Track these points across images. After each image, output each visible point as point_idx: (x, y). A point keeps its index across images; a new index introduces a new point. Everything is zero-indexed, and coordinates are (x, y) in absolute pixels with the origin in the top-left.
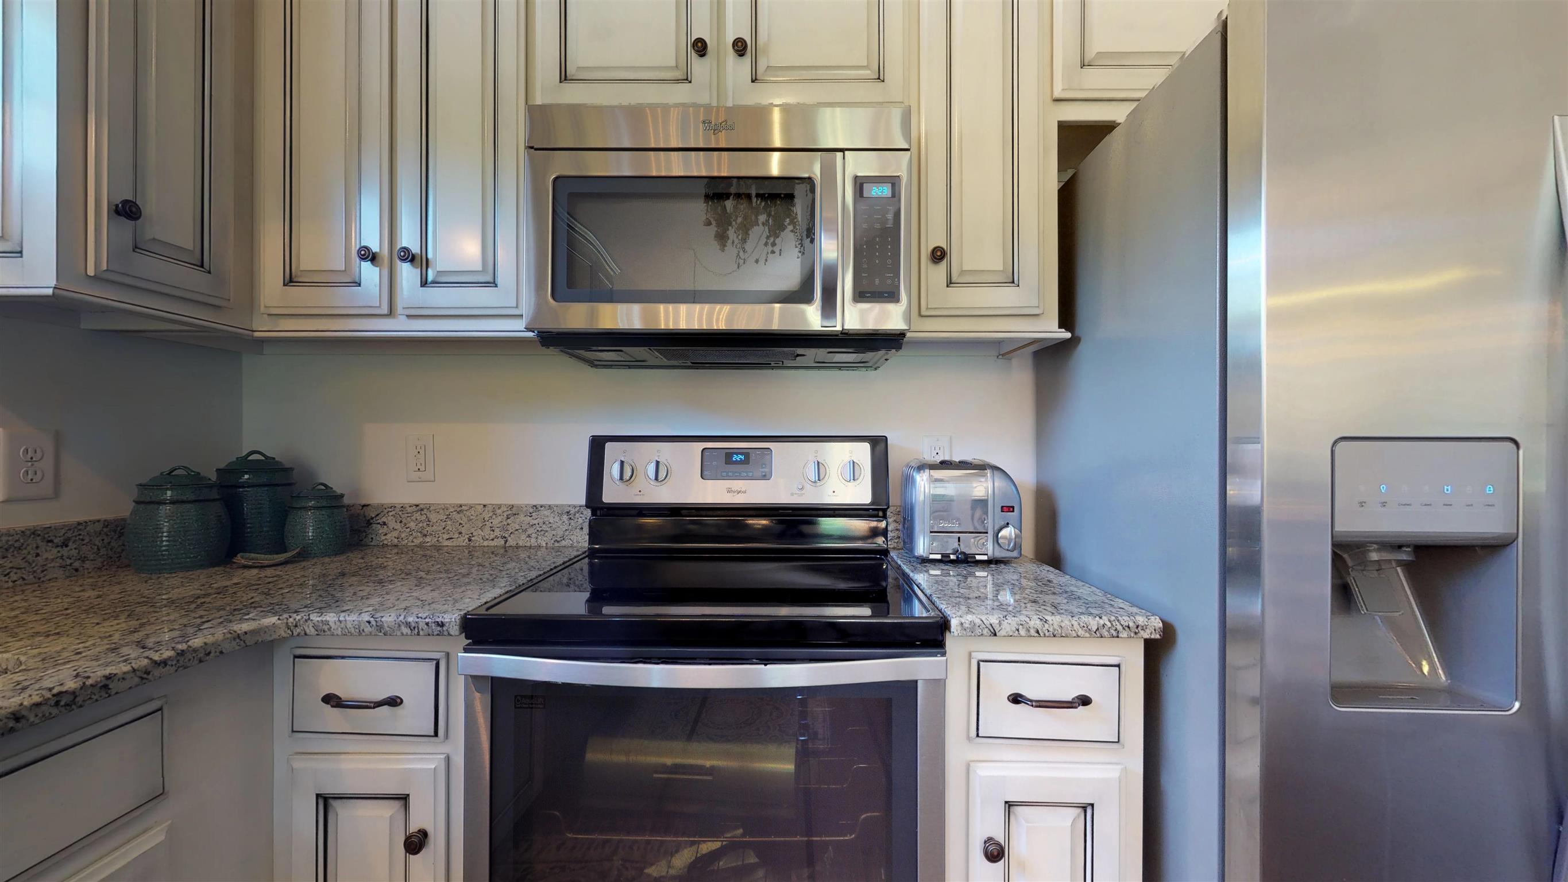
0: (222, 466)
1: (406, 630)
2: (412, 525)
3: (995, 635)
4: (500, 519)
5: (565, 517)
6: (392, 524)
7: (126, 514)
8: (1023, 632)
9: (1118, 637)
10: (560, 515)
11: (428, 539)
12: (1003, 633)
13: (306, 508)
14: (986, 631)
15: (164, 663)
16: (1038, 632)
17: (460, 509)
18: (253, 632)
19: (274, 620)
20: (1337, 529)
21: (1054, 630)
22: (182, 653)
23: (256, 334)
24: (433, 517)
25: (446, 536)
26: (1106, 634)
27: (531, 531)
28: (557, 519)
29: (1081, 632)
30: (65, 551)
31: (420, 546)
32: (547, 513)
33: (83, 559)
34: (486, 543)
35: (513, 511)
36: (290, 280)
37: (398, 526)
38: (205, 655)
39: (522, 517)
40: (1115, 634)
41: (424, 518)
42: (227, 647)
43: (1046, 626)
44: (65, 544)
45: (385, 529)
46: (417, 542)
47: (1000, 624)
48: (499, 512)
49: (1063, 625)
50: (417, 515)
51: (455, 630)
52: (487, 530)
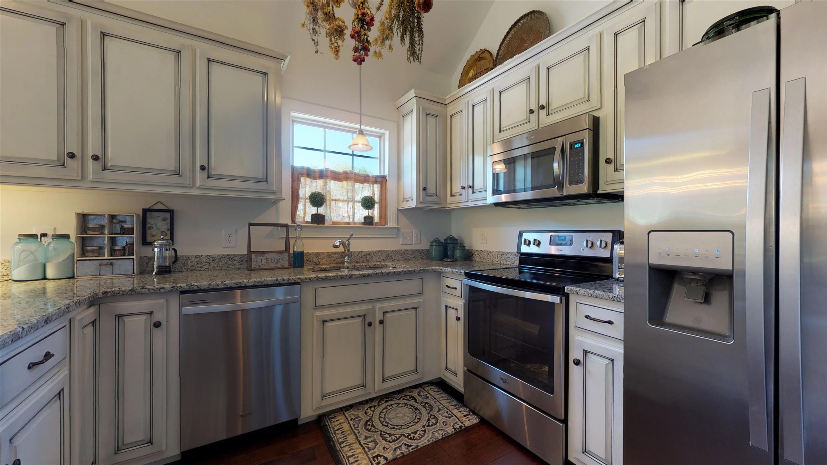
0: (445, 239)
1: (456, 273)
2: (481, 256)
3: (578, 294)
4: (499, 256)
5: (515, 256)
6: (477, 255)
7: (428, 248)
8: (586, 294)
9: (620, 301)
10: (514, 255)
11: (484, 260)
12: (580, 294)
13: (458, 249)
14: (575, 292)
15: (422, 270)
16: (591, 295)
17: (491, 252)
18: (435, 269)
19: (439, 268)
20: (650, 263)
21: (597, 295)
22: (424, 269)
23: (447, 208)
24: (485, 254)
25: (488, 260)
26: (615, 300)
27: (507, 260)
28: (513, 257)
29: (606, 298)
30: (421, 255)
31: (482, 262)
32: (511, 254)
33: (423, 257)
34: (496, 262)
35: (503, 253)
36: (452, 196)
37: (478, 256)
38: (428, 271)
39: (504, 255)
40: (619, 300)
41: (483, 254)
42: (431, 270)
43: (594, 294)
44: (421, 253)
45: (475, 257)
46: (482, 260)
47: (579, 291)
48: (499, 253)
49: (600, 294)
50: (482, 253)
51: (463, 274)
52: (497, 258)
